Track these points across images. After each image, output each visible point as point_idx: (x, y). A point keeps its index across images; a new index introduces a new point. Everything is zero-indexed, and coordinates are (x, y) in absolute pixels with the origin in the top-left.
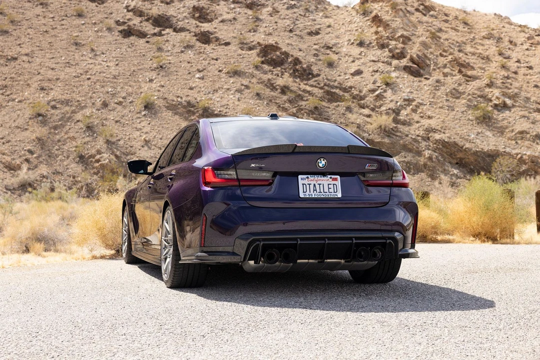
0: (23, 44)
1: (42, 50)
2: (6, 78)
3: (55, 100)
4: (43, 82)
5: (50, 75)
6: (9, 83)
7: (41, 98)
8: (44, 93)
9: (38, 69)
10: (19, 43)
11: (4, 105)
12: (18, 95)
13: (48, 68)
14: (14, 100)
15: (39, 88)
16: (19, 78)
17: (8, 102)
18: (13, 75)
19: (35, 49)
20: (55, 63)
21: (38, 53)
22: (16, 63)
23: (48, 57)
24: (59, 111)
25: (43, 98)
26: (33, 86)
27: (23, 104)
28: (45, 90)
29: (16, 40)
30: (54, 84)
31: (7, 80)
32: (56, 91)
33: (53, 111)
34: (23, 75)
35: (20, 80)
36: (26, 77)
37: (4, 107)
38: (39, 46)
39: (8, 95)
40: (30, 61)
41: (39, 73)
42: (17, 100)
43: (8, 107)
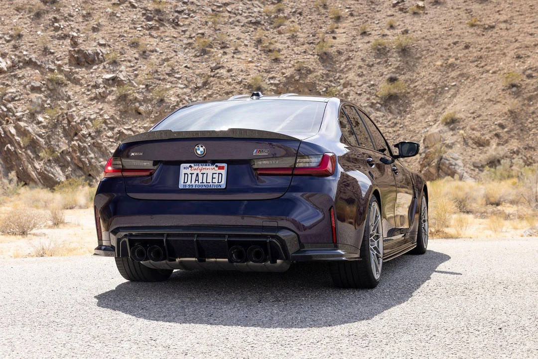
0: (502, 10)
1: (522, 15)
2: (482, 49)
3: (531, 68)
4: (520, 49)
5: (528, 42)
6: (485, 53)
7: (516, 68)
8: (520, 61)
9: (516, 36)
10: (498, 10)
11: (477, 77)
12: (493, 65)
13: (526, 34)
14: (488, 71)
15: (515, 57)
16: (495, 48)
17: (482, 74)
18: (489, 45)
19: (514, 14)
20: (535, 28)
21: (518, 19)
22: (492, 32)
23: (527, 22)
24: (535, 80)
25: (518, 67)
26: (509, 55)
27: (497, 75)
28: (521, 58)
29: (495, 7)
30: (532, 50)
31: (482, 51)
32: (534, 58)
33: (528, 81)
34: (499, 44)
35: (496, 50)
36: (502, 46)
37: (478, 80)
38: (519, 11)
39: (482, 67)
40: (508, 28)
41: (516, 41)
42: (491, 72)
43: (482, 80)
